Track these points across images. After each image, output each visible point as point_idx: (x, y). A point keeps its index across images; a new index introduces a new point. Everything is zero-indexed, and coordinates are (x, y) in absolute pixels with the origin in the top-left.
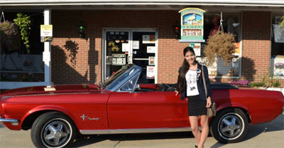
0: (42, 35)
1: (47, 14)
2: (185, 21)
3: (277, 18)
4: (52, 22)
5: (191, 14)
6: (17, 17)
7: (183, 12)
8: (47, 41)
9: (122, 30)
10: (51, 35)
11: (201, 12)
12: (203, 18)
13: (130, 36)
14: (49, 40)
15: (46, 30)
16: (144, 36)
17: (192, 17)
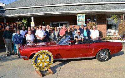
0: (31, 25)
1: (32, 18)
2: (79, 18)
3: (108, 16)
4: (34, 21)
5: (80, 16)
6: (23, 20)
7: (78, 15)
9: (57, 23)
10: (34, 25)
11: (84, 15)
13: (59, 24)
16: (64, 24)
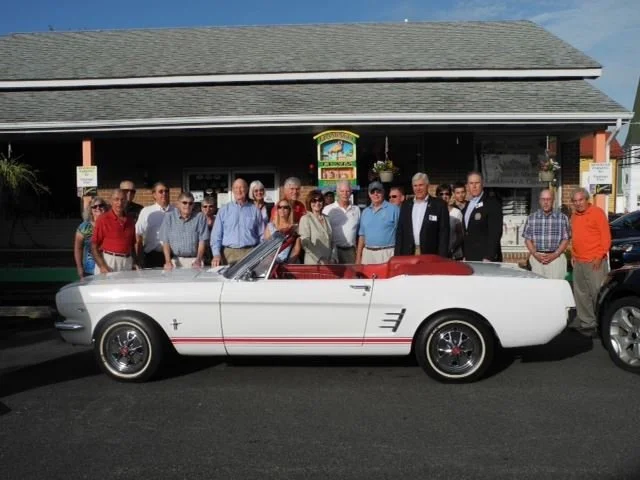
0: (80, 183)
1: (87, 146)
2: (325, 153)
5: (335, 141)
7: (321, 138)
8: (88, 194)
9: (217, 173)
10: (94, 183)
11: (351, 137)
12: (354, 147)
14: (92, 193)
15: (87, 176)
17: (336, 147)
